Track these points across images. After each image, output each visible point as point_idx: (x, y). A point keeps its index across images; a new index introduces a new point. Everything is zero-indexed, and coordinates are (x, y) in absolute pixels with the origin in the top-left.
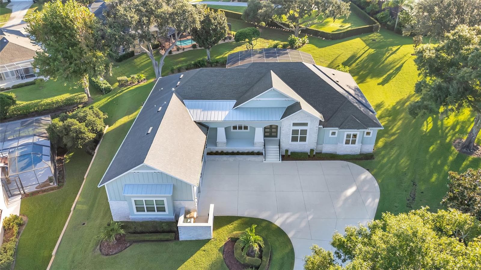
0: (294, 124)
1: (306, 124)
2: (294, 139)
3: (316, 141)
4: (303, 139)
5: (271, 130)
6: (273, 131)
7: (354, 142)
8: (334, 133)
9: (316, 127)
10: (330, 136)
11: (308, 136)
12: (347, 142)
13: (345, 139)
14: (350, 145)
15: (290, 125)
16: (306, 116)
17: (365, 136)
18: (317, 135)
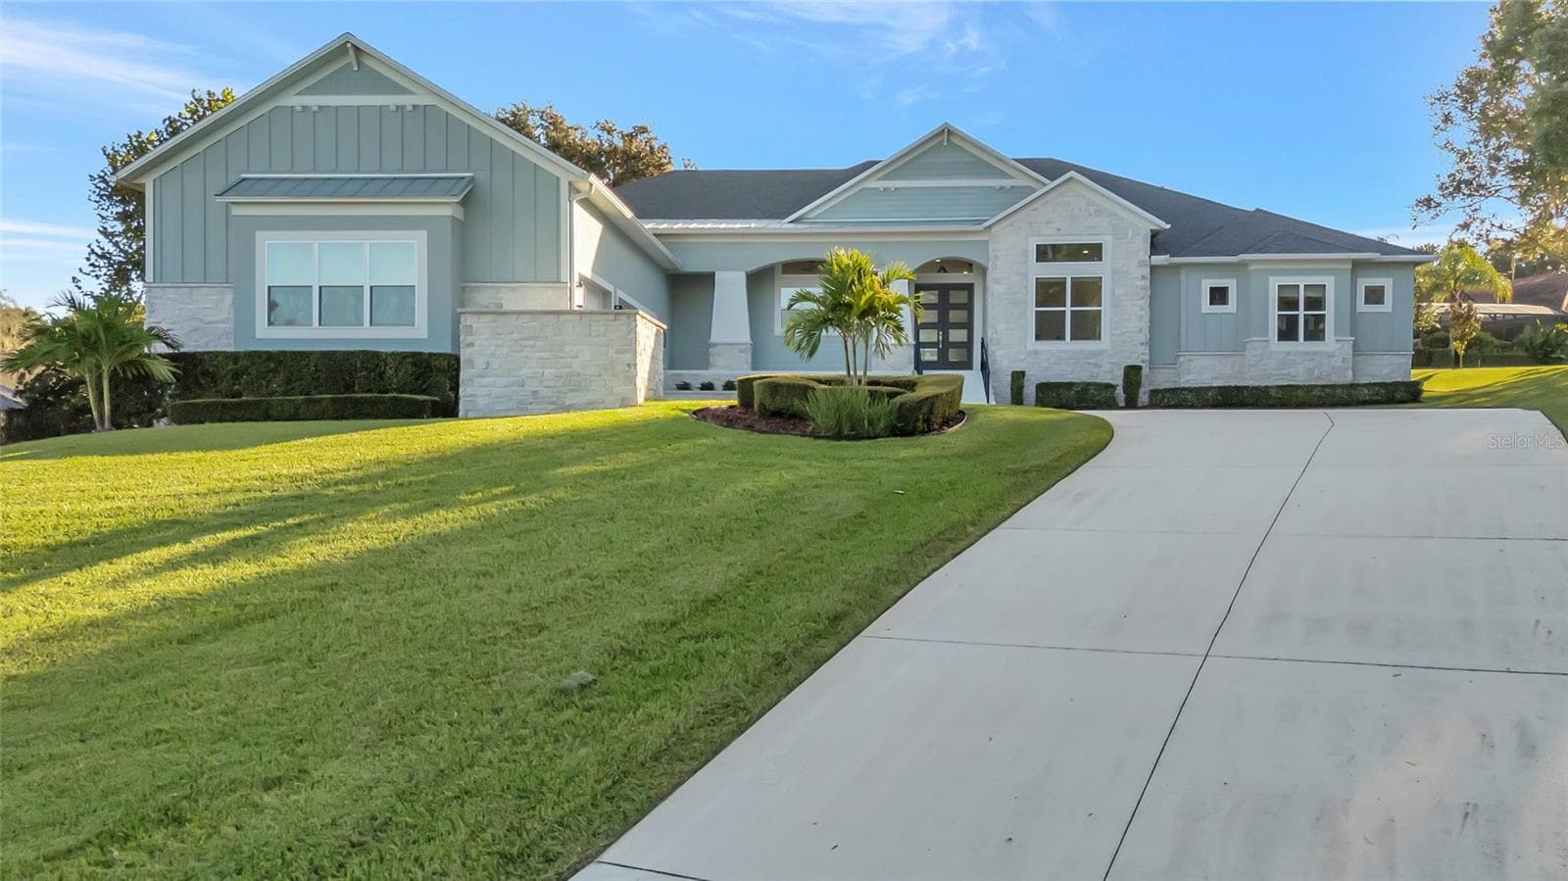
0: (1044, 253)
1: (1095, 252)
2: (1048, 328)
3: (1144, 336)
4: (1087, 327)
5: (946, 336)
6: (951, 339)
7: (1315, 332)
8: (1219, 295)
9: (1141, 263)
10: (1206, 307)
11: (1106, 309)
12: (1288, 332)
13: (1274, 312)
14: (1301, 345)
15: (1025, 253)
16: (1092, 209)
17: (1362, 306)
18: (1145, 303)
